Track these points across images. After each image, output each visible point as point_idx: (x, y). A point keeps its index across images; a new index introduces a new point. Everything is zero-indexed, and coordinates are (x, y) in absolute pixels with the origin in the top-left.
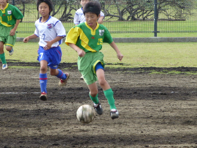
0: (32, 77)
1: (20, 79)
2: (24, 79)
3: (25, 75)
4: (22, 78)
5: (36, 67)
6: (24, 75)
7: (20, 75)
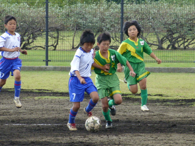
0: (66, 108)
1: (53, 110)
2: (57, 110)
6: (57, 106)
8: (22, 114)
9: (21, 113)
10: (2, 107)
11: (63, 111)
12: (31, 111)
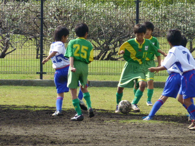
0: (157, 135)
1: (141, 137)
2: (145, 138)
3: (148, 132)
4: (143, 136)
5: (163, 122)
6: (146, 132)
7: (140, 132)
8: (101, 142)
9: (101, 140)
10: (77, 133)
11: (153, 139)
12: (113, 138)
